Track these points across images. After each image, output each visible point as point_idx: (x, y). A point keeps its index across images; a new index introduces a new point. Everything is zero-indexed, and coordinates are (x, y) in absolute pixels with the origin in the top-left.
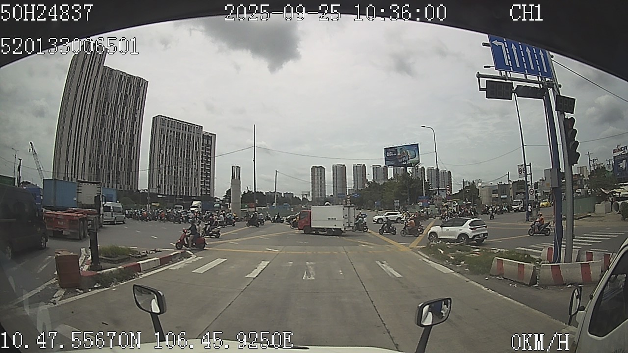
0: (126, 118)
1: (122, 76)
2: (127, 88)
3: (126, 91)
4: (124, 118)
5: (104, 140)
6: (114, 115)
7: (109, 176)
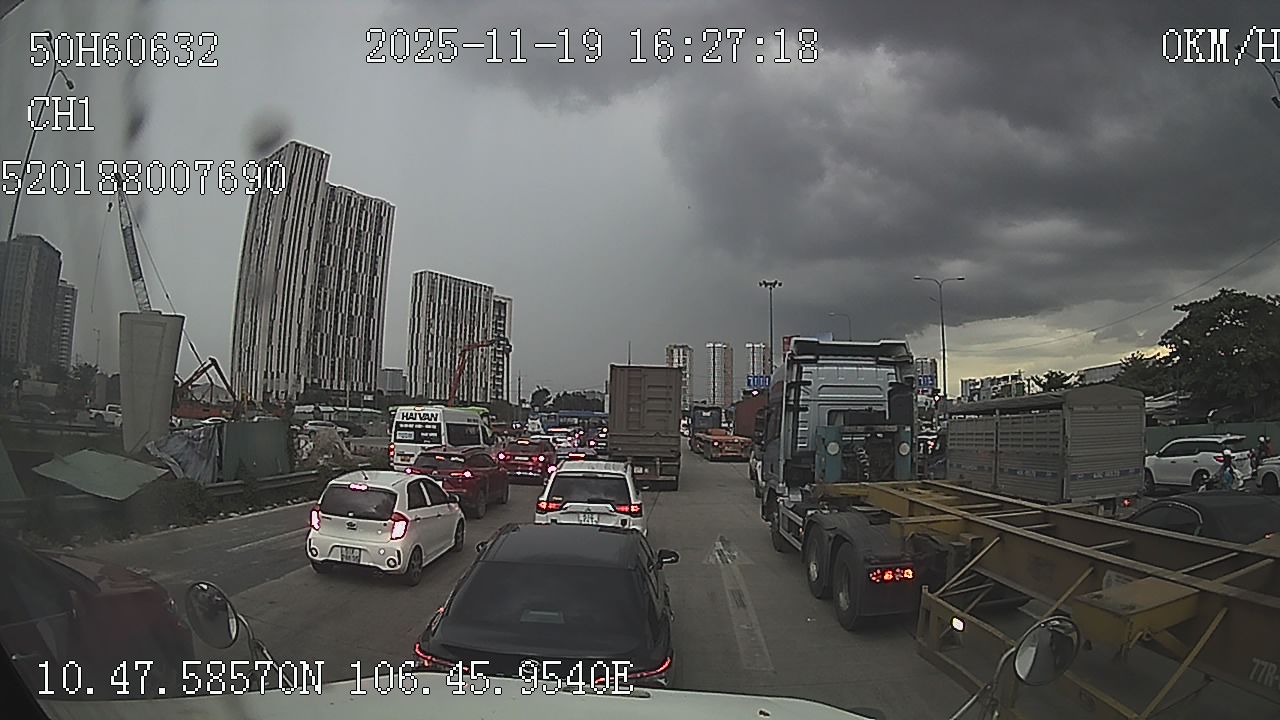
0: (360, 270)
1: (350, 198)
2: (360, 218)
3: (359, 225)
4: (357, 270)
5: (324, 308)
6: (341, 265)
7: (333, 369)
